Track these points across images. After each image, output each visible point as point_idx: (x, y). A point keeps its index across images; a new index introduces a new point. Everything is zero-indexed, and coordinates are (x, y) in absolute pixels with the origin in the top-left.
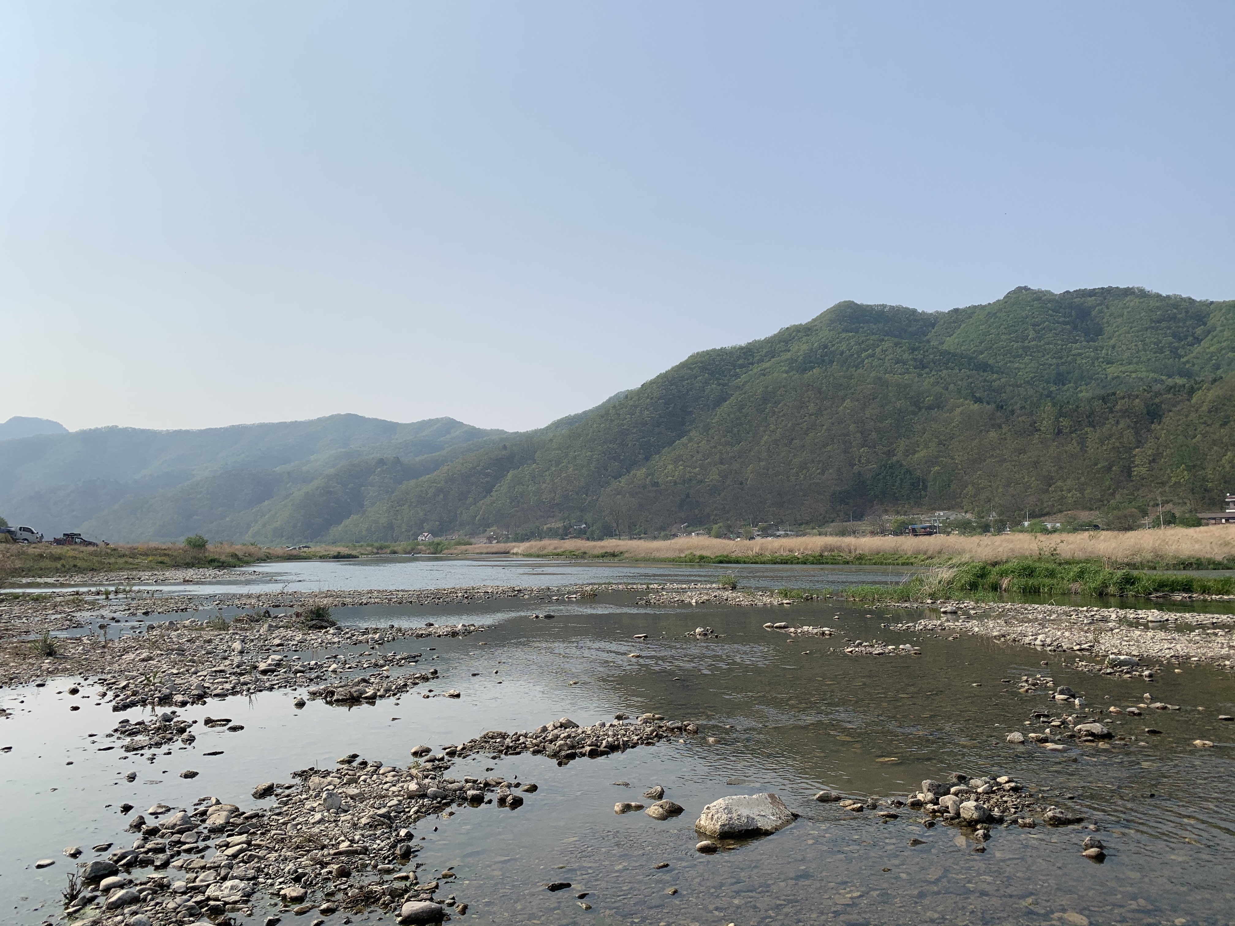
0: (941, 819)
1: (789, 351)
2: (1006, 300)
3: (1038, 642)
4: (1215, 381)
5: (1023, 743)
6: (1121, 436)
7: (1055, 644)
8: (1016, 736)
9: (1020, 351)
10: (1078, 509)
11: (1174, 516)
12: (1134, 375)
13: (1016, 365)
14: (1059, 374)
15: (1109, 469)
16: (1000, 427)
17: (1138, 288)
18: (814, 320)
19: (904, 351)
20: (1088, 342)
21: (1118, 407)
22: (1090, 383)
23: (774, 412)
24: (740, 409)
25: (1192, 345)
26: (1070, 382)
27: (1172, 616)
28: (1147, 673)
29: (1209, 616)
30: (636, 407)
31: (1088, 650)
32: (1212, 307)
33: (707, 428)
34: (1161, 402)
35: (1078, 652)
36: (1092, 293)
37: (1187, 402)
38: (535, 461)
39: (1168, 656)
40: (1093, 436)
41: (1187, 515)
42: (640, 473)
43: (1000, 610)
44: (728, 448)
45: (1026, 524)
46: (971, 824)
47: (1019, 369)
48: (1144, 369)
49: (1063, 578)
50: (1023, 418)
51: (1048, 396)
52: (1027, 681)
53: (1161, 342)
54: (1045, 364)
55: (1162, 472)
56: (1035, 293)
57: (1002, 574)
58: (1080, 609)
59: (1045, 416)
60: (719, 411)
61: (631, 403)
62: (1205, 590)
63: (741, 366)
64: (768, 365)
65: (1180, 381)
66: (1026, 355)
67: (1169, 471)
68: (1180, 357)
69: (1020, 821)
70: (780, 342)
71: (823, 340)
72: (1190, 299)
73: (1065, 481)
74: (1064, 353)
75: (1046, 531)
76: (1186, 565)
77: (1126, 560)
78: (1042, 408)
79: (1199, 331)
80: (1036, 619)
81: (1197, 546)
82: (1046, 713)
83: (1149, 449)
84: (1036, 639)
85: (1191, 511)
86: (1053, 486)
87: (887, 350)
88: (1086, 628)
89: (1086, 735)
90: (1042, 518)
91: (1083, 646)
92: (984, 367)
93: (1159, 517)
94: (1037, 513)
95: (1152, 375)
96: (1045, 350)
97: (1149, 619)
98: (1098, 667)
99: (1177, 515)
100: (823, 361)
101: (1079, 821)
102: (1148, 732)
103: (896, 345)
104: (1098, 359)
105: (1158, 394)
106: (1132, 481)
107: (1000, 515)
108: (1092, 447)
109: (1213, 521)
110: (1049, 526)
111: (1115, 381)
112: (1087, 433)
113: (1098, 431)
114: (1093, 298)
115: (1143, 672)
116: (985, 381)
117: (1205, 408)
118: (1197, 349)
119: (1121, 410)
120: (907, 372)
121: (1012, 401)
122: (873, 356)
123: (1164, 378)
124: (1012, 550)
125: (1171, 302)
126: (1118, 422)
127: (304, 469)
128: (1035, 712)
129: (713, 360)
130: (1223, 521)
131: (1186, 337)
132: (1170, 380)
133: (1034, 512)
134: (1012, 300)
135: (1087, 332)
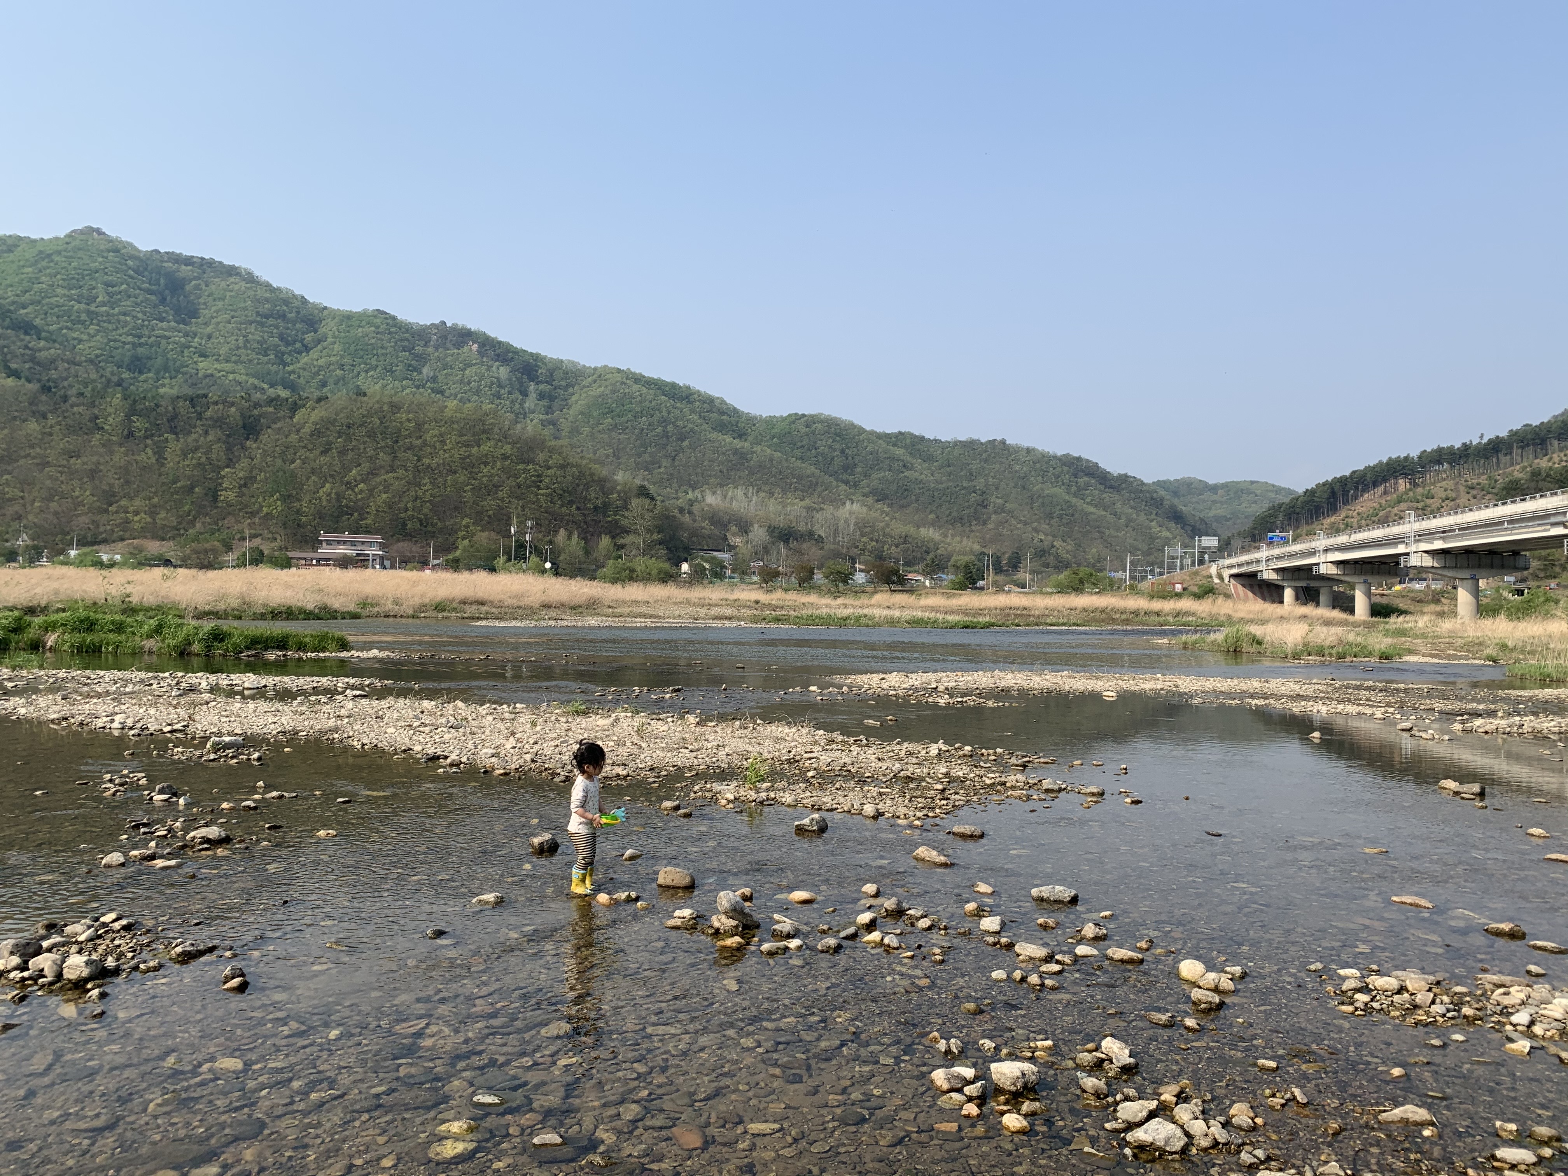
0: (36, 988)
2: (67, 240)
3: (116, 725)
4: (319, 400)
5: (123, 865)
6: (209, 451)
7: (139, 725)
8: (116, 857)
9: (84, 317)
10: (146, 537)
11: (262, 553)
12: (231, 377)
13: (75, 335)
14: (135, 358)
15: (191, 489)
16: (44, 417)
17: (245, 270)
20: (178, 323)
21: (209, 414)
22: (175, 377)
25: (300, 353)
26: (149, 371)
27: (269, 681)
28: (256, 755)
29: (309, 679)
31: (180, 731)
32: (325, 313)
34: (260, 416)
35: (169, 735)
36: (189, 261)
37: (288, 420)
39: (274, 732)
40: (174, 446)
41: (277, 553)
43: (51, 680)
45: (73, 553)
46: (79, 986)
47: (80, 341)
48: (243, 371)
49: (134, 634)
50: (81, 409)
51: (119, 384)
52: (111, 781)
53: (266, 342)
54: (115, 341)
55: (253, 500)
56: (111, 241)
57: (47, 628)
58: (161, 675)
59: (112, 410)
62: (301, 647)
65: (284, 393)
66: (92, 324)
67: (261, 499)
68: (285, 364)
69: (142, 966)
72: (303, 297)
73: (132, 499)
74: (145, 332)
75: (99, 564)
76: (275, 614)
77: (207, 608)
78: (108, 400)
79: (309, 337)
80: (107, 693)
81: (289, 593)
82: (145, 821)
83: (241, 469)
84: (112, 721)
85: (280, 549)
86: (115, 505)
88: (175, 702)
89: (201, 843)
90: (96, 547)
91: (176, 727)
92: (27, 327)
93: (244, 554)
94: (89, 539)
95: (251, 380)
96: (119, 321)
97: (246, 685)
98: (198, 753)
99: (266, 552)
101: (211, 950)
102: (269, 828)
104: (189, 347)
105: (256, 405)
106: (217, 507)
107: (33, 539)
108: (172, 460)
109: (303, 562)
110: (105, 558)
111: (207, 380)
112: (167, 440)
113: (182, 440)
114: (189, 268)
115: (249, 754)
116: (26, 347)
117: (307, 430)
118: (305, 359)
119: (211, 418)
121: (66, 384)
123: (266, 386)
124: (57, 592)
125: (282, 296)
126: (206, 433)
128: (131, 822)
130: (314, 562)
131: (295, 342)
132: (272, 390)
133: (85, 537)
134: (77, 243)
135: (177, 311)
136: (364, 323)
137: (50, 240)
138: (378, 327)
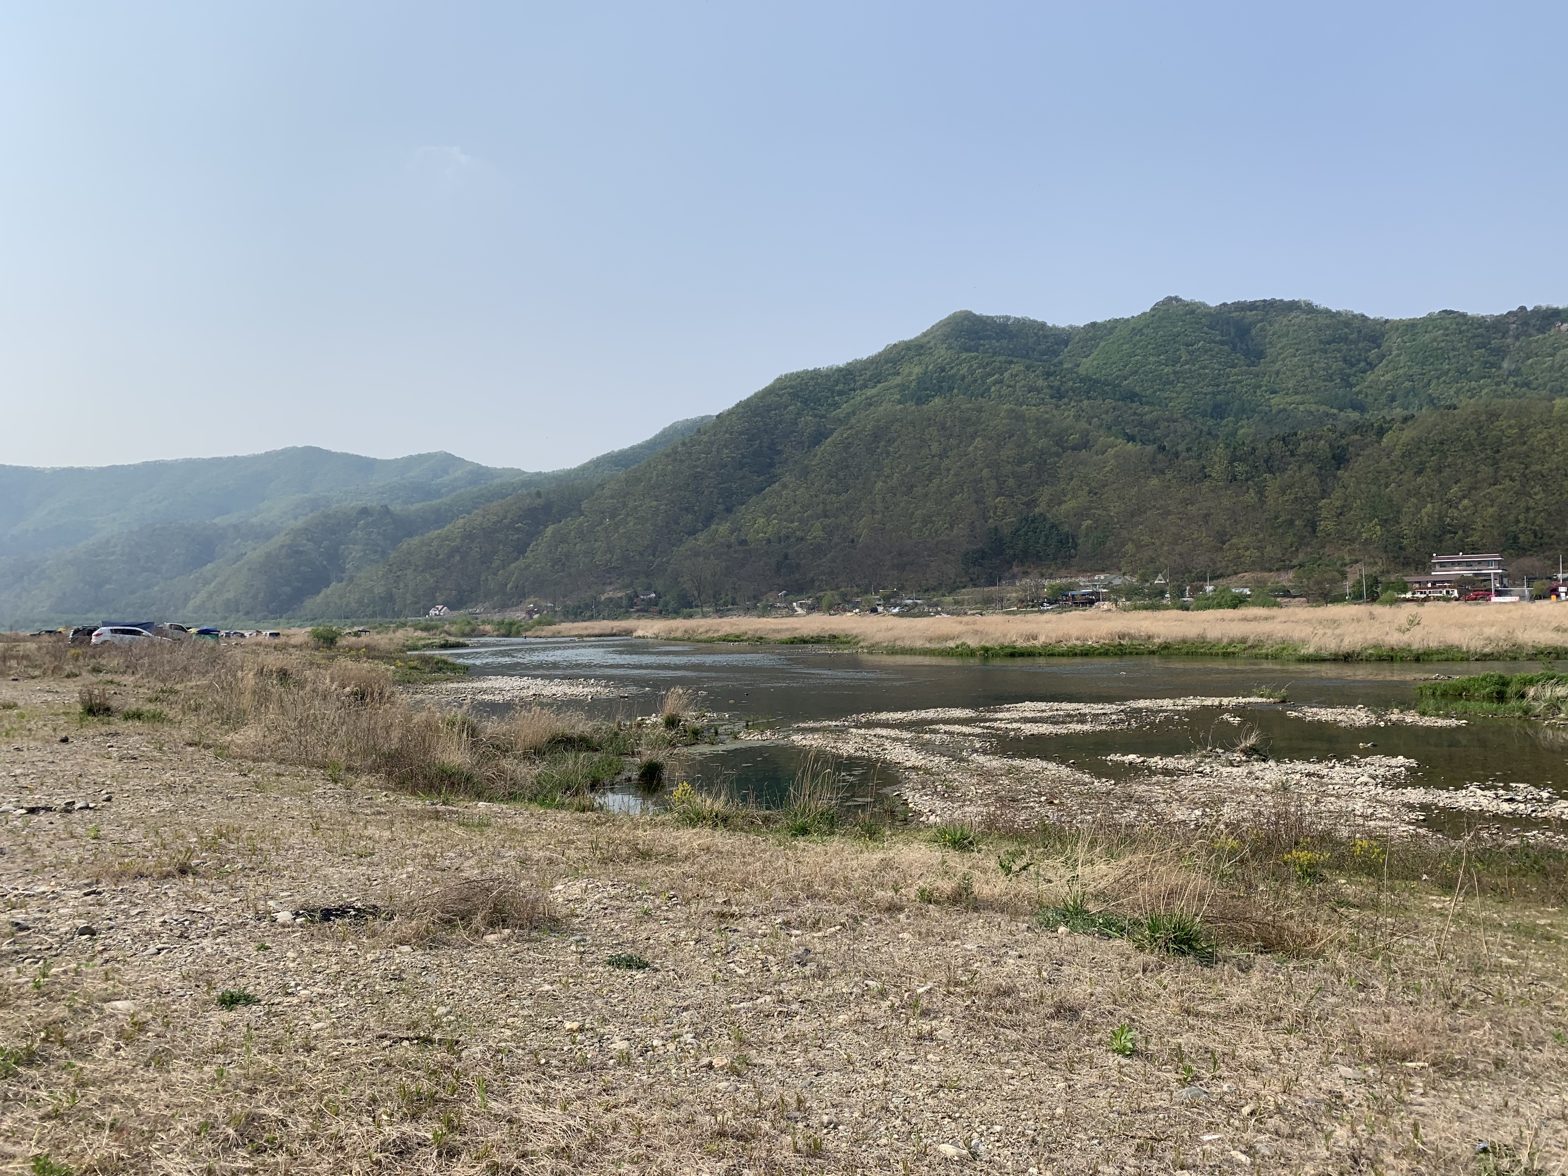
1: (898, 374)
2: (1153, 313)
4: (1406, 420)
6: (1304, 485)
9: (1172, 377)
10: (1257, 570)
11: (1376, 580)
12: (1301, 408)
13: (1166, 395)
14: (1217, 406)
15: (1291, 523)
16: (1163, 472)
17: (1304, 302)
18: (925, 335)
19: (1037, 376)
20: (1249, 366)
21: (1300, 450)
22: (1252, 417)
23: (888, 453)
24: (847, 448)
25: (1364, 372)
26: (1229, 415)
30: (712, 444)
32: (1387, 326)
33: (806, 472)
34: (1348, 445)
36: (1253, 306)
37: (1376, 445)
38: (582, 514)
40: (1273, 483)
42: (724, 528)
44: (833, 497)
45: (1208, 589)
47: (1171, 399)
48: (1312, 400)
50: (1191, 462)
51: (1209, 433)
53: (1331, 368)
54: (1198, 393)
55: (1351, 527)
56: (1187, 305)
59: (1217, 459)
60: (819, 450)
61: (705, 438)
63: (840, 393)
64: (873, 391)
66: (1179, 382)
67: (1359, 526)
68: (1351, 386)
70: (887, 362)
71: (940, 360)
72: (1363, 316)
73: (1241, 537)
74: (1223, 380)
78: (1213, 450)
79: (1373, 354)
83: (1336, 499)
86: (1228, 543)
87: (1017, 375)
92: (1131, 396)
95: (1323, 408)
96: (1200, 375)
99: (1380, 579)
100: (941, 387)
103: (1028, 368)
104: (1260, 387)
106: (1317, 537)
107: (1166, 578)
108: (1272, 497)
109: (1417, 585)
110: (1237, 593)
111: (1281, 415)
112: (1265, 480)
113: (1279, 478)
114: (1254, 312)
116: (1135, 414)
117: (1397, 452)
118: (1370, 377)
119: (1304, 453)
120: (1042, 402)
122: (1001, 382)
125: (1342, 319)
126: (1300, 467)
127: (254, 520)
129: (806, 384)
130: (1429, 585)
131: (1359, 361)
134: (1161, 313)
135: (1247, 354)
136: (1430, 328)
137: (1139, 317)
138: (1447, 329)
